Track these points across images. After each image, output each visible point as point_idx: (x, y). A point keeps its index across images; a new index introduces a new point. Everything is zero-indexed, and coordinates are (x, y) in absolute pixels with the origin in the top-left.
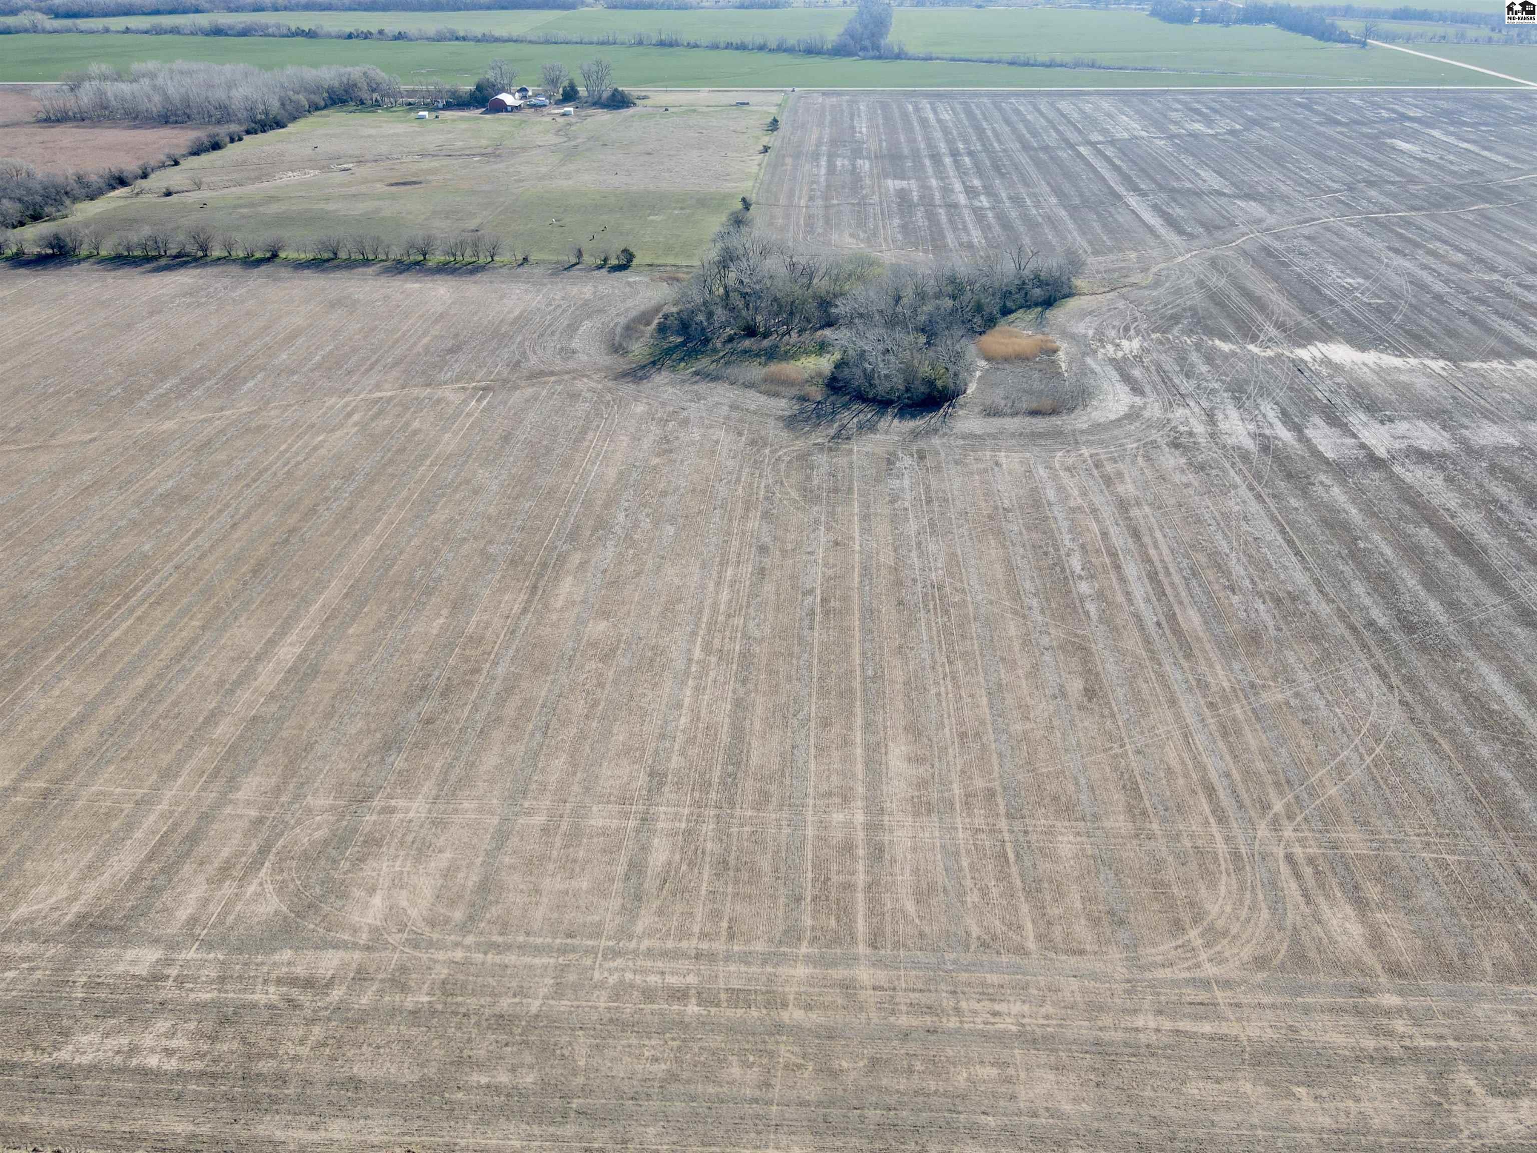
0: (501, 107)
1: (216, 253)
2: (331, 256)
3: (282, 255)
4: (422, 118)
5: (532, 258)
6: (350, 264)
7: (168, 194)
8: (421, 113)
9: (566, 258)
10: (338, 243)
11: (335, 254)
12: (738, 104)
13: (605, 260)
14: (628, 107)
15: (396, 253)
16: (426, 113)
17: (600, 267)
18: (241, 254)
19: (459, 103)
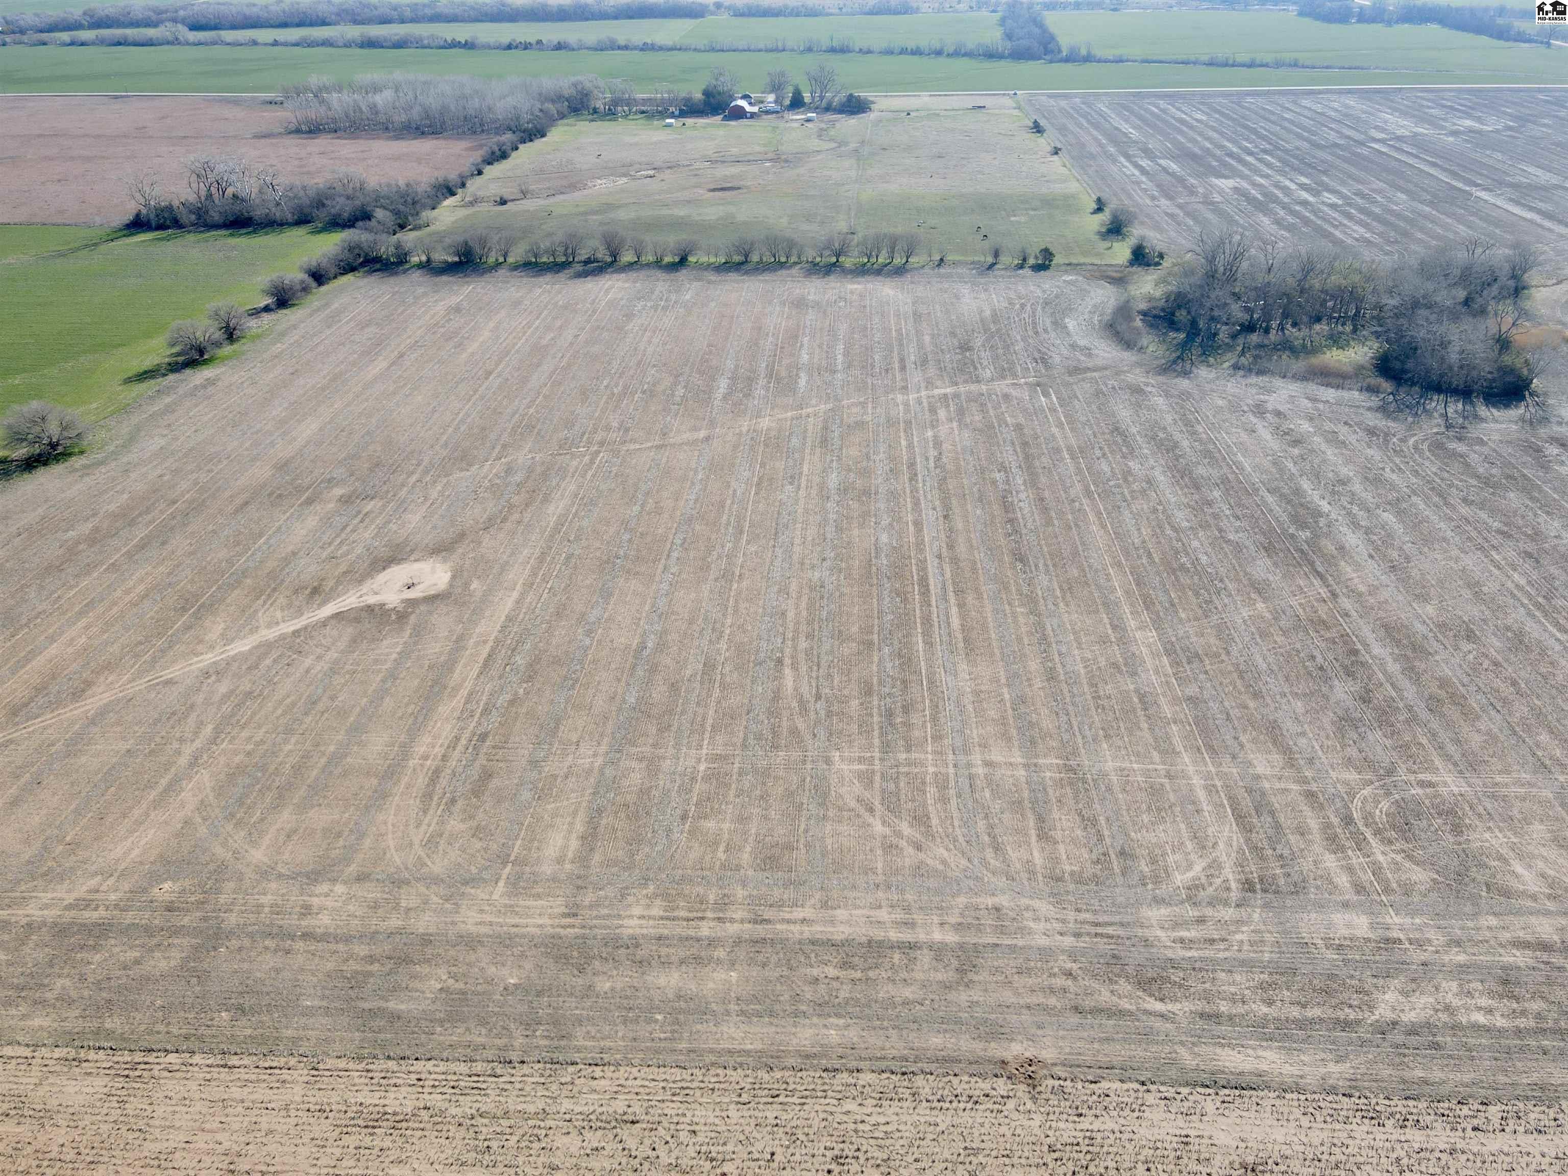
0: (739, 114)
1: (627, 257)
2: (743, 259)
3: (692, 259)
4: (669, 126)
5: (949, 258)
6: (763, 268)
7: (503, 202)
8: (668, 121)
9: (982, 259)
10: (752, 244)
11: (746, 256)
12: (974, 108)
13: (1024, 260)
14: (864, 112)
15: (810, 254)
16: (672, 121)
17: (1021, 267)
18: (651, 258)
19: (690, 110)
